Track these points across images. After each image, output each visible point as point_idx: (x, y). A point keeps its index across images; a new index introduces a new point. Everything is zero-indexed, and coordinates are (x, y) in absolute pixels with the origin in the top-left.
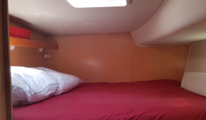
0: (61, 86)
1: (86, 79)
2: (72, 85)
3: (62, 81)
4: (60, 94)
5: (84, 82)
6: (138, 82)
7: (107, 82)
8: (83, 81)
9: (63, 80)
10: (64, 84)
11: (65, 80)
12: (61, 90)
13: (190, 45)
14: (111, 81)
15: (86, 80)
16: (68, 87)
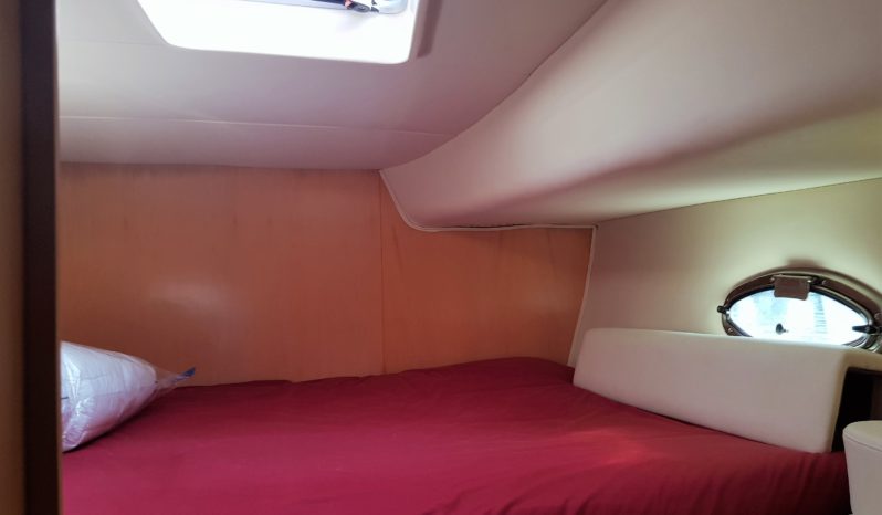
0: (78, 406)
1: (190, 368)
2: (127, 401)
3: (84, 383)
4: (74, 446)
5: (177, 384)
6: (408, 371)
7: (281, 377)
8: (174, 379)
9: (90, 379)
10: (96, 398)
11: (100, 379)
12: (79, 428)
13: (595, 229)
14: (294, 376)
15: (190, 373)
16: (114, 408)
